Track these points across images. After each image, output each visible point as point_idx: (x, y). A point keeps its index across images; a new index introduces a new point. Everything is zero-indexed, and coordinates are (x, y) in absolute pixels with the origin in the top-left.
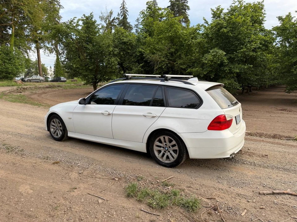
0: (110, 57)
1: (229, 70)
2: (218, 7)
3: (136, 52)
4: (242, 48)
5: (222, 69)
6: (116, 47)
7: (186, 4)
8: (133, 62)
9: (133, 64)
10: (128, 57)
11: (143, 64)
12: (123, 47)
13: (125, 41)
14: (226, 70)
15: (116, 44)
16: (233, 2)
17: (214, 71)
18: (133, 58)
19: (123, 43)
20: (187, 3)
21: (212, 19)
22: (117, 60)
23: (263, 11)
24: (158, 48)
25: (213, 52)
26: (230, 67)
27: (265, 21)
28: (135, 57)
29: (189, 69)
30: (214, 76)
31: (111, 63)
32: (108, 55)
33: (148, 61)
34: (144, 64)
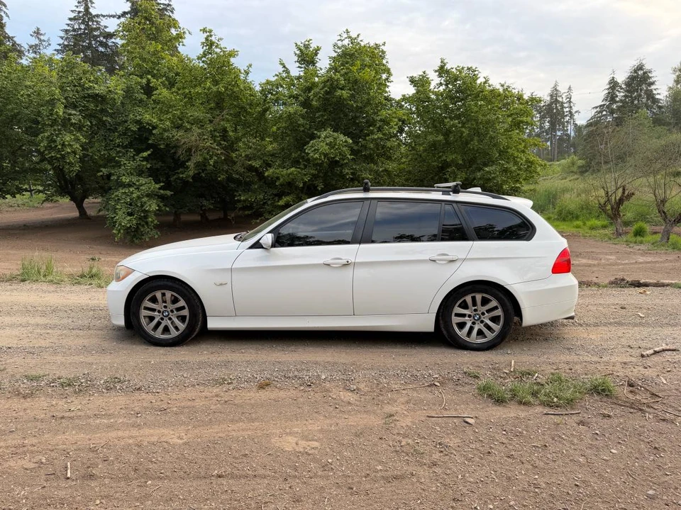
0: (55, 130)
1: (352, 174)
2: (307, 43)
3: (126, 122)
4: (372, 133)
5: (338, 172)
6: (70, 105)
7: (171, 14)
8: (118, 146)
9: (119, 152)
10: (102, 132)
11: (149, 152)
12: (92, 106)
13: (97, 92)
14: (347, 174)
15: (71, 98)
16: (339, 38)
17: (321, 174)
18: (118, 137)
19: (89, 96)
20: (172, 12)
21: (298, 64)
22: (77, 140)
23: (384, 62)
24: (191, 116)
25: (326, 137)
26: (353, 169)
27: (391, 82)
28: (125, 134)
29: (271, 170)
30: (322, 186)
31: (60, 147)
32: (48, 125)
33: (160, 145)
34: (152, 153)
